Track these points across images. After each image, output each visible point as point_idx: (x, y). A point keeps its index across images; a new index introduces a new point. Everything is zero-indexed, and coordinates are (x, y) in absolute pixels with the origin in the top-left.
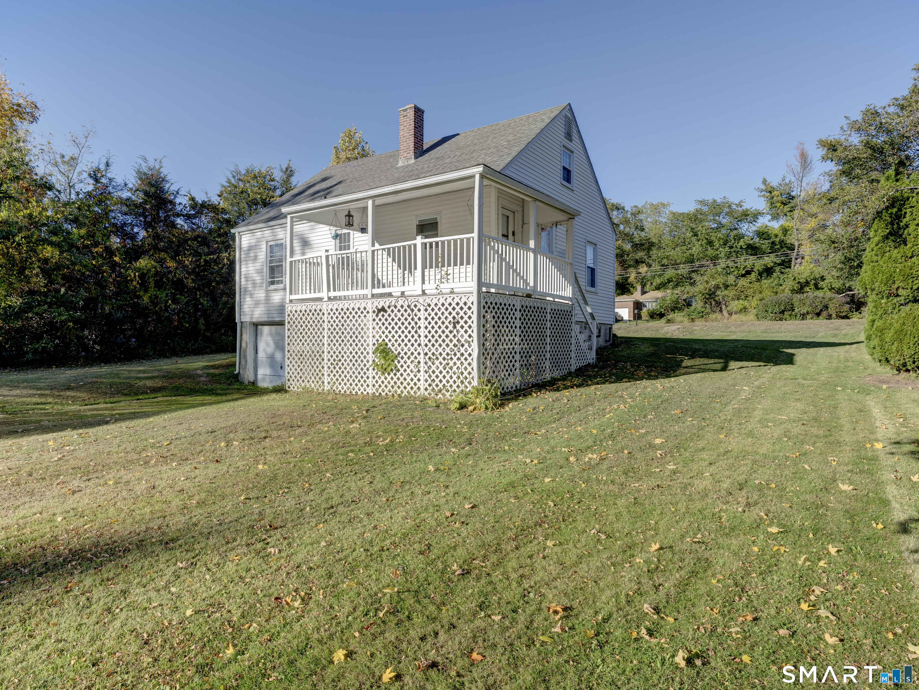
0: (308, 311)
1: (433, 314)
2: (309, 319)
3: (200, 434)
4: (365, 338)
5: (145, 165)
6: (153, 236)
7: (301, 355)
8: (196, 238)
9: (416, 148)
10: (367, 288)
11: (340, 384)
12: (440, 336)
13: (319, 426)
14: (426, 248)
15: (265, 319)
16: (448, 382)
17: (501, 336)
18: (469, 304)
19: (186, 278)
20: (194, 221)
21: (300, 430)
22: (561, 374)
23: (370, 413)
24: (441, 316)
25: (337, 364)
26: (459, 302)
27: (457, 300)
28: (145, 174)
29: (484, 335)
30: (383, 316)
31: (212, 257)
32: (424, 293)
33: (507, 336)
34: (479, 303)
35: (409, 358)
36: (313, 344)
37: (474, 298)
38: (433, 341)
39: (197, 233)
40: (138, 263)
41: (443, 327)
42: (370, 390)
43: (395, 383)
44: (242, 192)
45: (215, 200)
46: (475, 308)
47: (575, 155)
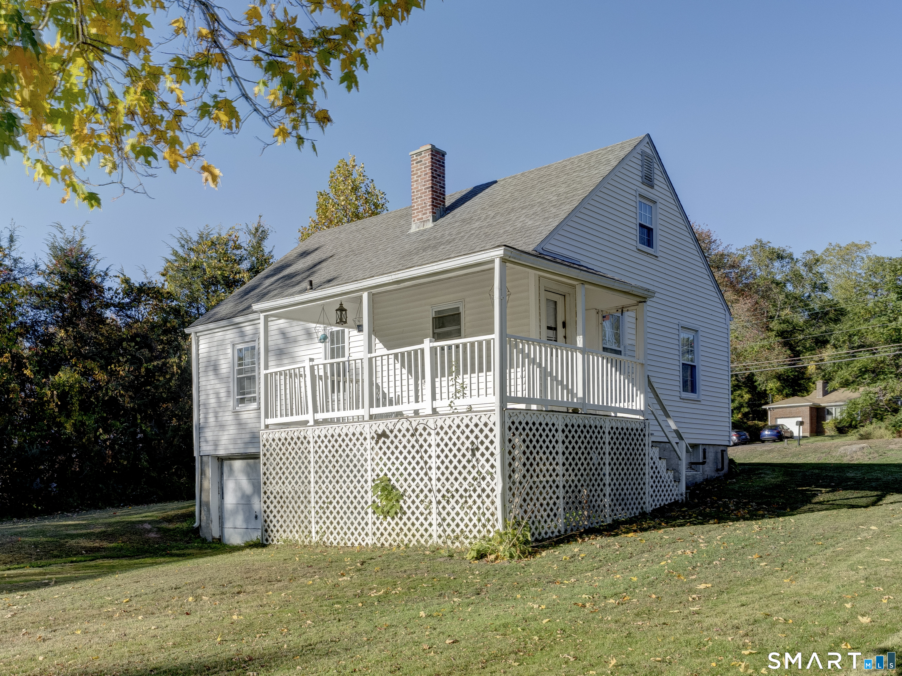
0: (289, 440)
1: (446, 439)
2: (290, 449)
3: (163, 591)
4: (362, 472)
5: (62, 236)
6: (74, 336)
7: (281, 497)
8: (133, 338)
9: (434, 206)
10: (363, 407)
11: (332, 533)
12: (455, 468)
13: (302, 580)
14: (436, 354)
15: (232, 450)
16: (467, 526)
17: (535, 465)
18: (491, 425)
19: (122, 396)
20: (129, 313)
21: (280, 584)
22: (628, 515)
23: (366, 565)
24: (457, 441)
25: (328, 508)
26: (479, 422)
27: (475, 420)
28: (62, 249)
29: (510, 465)
30: (384, 443)
31: (155, 363)
32: (435, 411)
33: (544, 464)
34: (503, 423)
35: (417, 496)
36: (297, 483)
37: (496, 418)
38: (447, 473)
39: (134, 331)
40: (57, 377)
41: (459, 455)
42: (369, 540)
43: (401, 529)
44: (195, 268)
45: (158, 280)
46: (497, 430)
47: (659, 205)
